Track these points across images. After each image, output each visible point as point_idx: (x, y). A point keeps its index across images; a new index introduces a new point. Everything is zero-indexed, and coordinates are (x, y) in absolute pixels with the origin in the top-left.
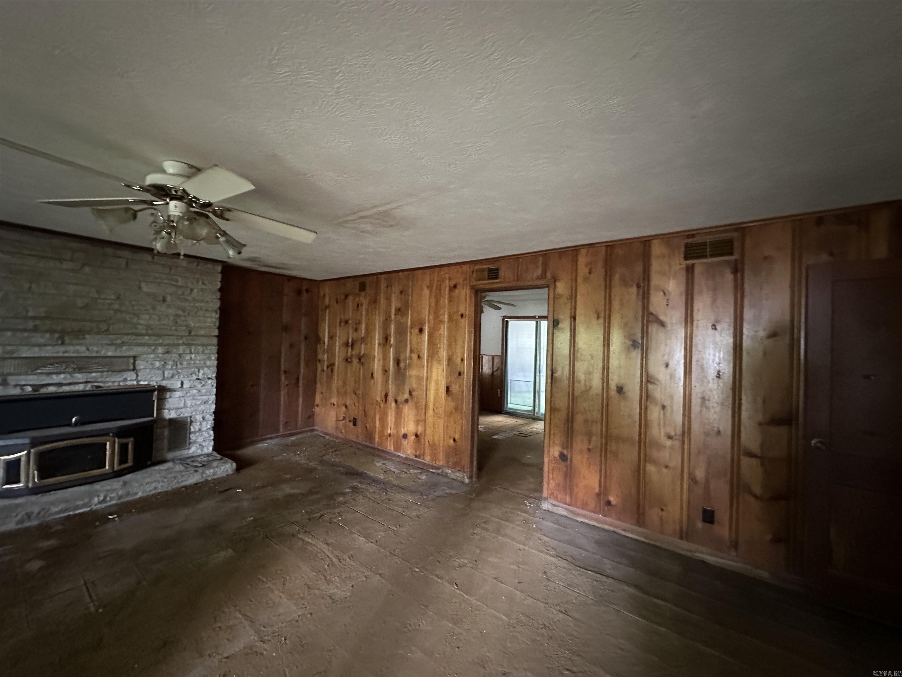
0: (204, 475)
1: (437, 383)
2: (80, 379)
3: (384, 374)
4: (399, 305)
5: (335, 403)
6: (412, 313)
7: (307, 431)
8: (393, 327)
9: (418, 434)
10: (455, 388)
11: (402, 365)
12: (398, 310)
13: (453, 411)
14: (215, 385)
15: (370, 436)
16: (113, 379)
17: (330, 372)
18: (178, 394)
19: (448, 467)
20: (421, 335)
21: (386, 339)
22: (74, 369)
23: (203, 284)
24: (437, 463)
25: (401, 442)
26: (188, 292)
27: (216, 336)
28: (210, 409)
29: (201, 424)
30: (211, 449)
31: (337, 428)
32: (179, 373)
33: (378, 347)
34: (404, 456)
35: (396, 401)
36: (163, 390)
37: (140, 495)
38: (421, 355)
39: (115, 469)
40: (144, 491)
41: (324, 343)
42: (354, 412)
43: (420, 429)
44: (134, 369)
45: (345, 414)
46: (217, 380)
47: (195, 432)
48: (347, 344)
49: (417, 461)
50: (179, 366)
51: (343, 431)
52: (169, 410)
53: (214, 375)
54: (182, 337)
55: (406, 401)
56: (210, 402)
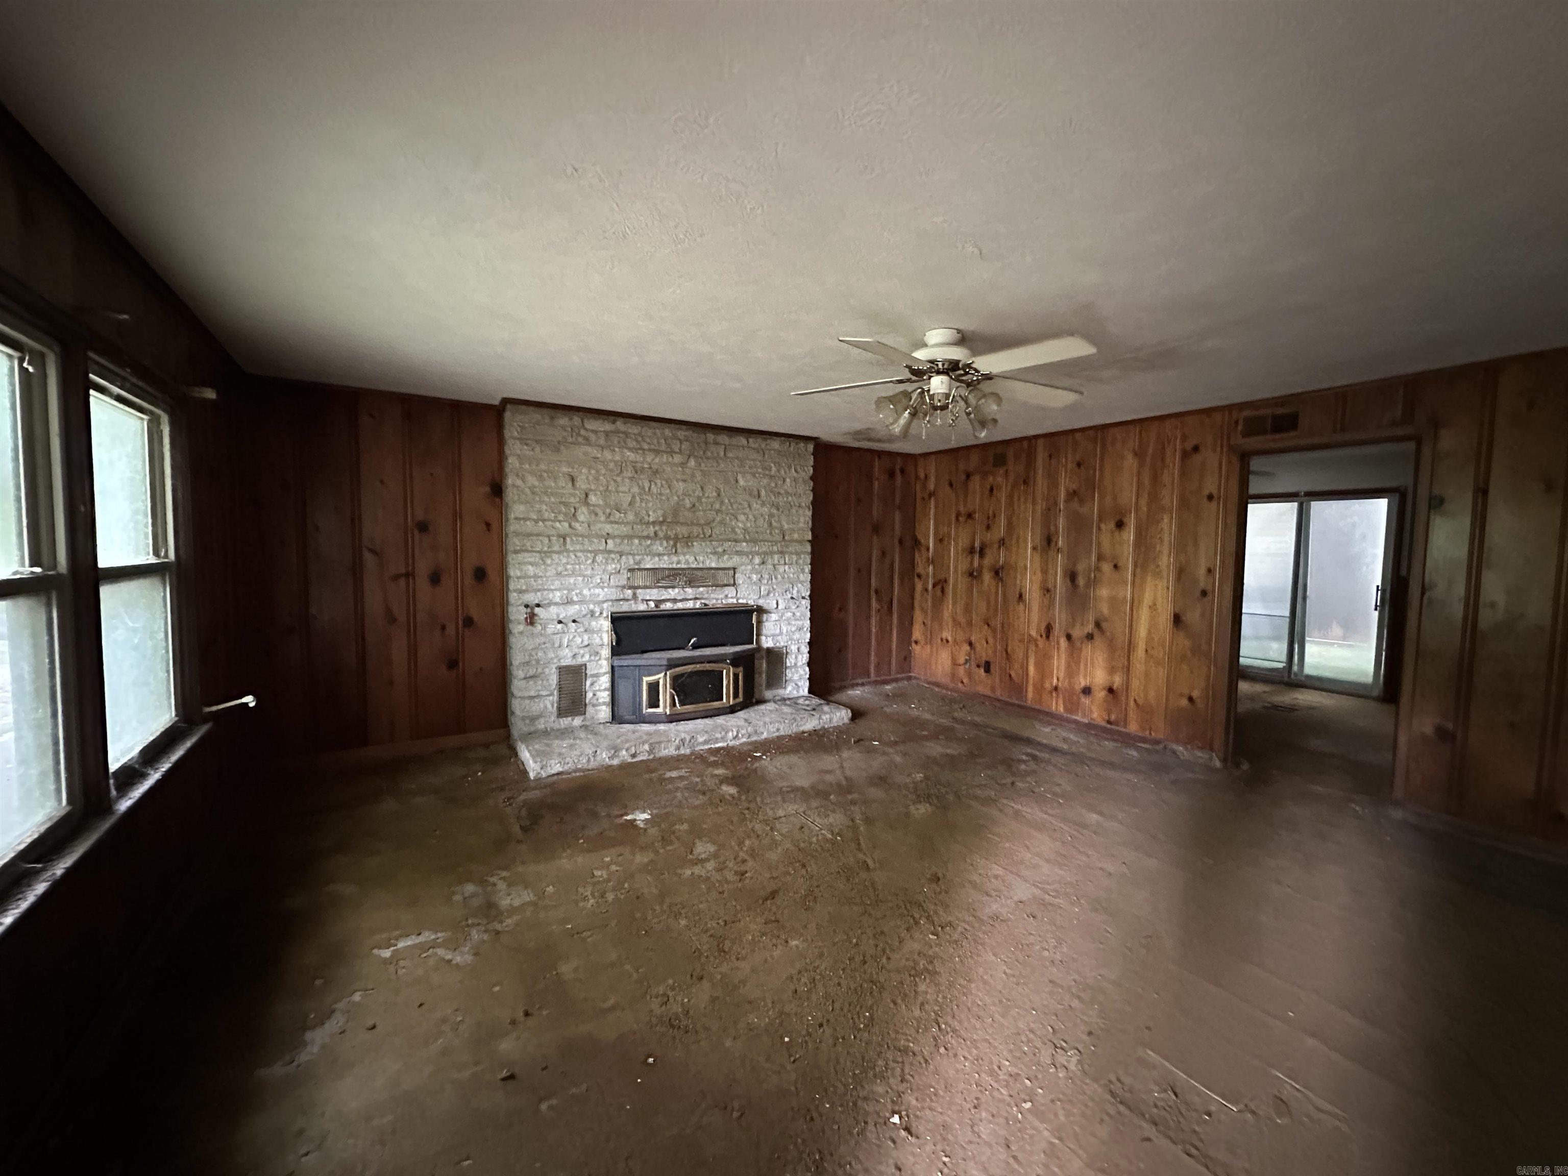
0: (821, 721)
1: (1153, 607)
2: (689, 595)
3: (1045, 595)
4: (1074, 486)
5: (950, 638)
6: (1101, 498)
7: (902, 679)
8: (1061, 523)
9: (1115, 687)
10: (1193, 617)
11: (1081, 581)
12: (1073, 495)
13: (1189, 653)
14: (809, 608)
15: (1018, 689)
16: (716, 596)
17: (939, 593)
18: (774, 617)
19: (1177, 741)
20: (1120, 531)
21: (1049, 540)
22: (686, 582)
23: (796, 471)
24: (1153, 734)
25: (1079, 699)
26: (780, 483)
27: (809, 541)
28: (805, 640)
29: (796, 658)
30: (806, 690)
31: (953, 676)
32: (774, 589)
33: (1032, 555)
34: (1086, 721)
35: (1069, 637)
36: (760, 610)
37: (765, 735)
38: (1120, 564)
39: (731, 703)
40: (768, 731)
41: (928, 549)
42: (984, 652)
43: (1118, 681)
44: (734, 584)
45: (969, 655)
46: (811, 599)
47: (791, 667)
48: (972, 551)
49: (1111, 729)
50: (774, 580)
51: (965, 681)
52: (766, 636)
53: (808, 593)
54: (776, 542)
55: (1090, 637)
56: (805, 629)
